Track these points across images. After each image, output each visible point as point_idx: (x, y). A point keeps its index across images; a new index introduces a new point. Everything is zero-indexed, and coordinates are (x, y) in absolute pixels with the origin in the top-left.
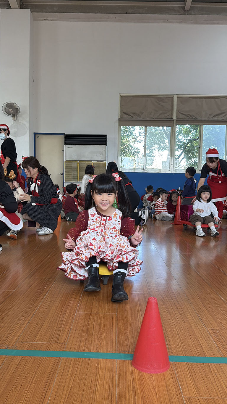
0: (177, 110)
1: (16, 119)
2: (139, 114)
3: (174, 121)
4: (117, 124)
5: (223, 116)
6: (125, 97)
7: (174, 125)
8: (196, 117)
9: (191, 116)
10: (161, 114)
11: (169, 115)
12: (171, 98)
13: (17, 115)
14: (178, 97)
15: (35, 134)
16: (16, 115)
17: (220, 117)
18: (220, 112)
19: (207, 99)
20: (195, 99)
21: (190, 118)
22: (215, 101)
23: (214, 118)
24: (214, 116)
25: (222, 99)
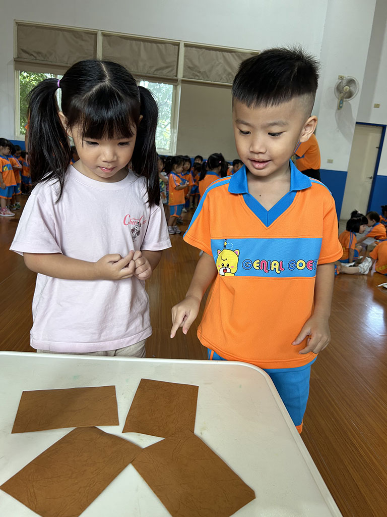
2: (46, 55)
4: (12, 67)
5: (167, 73)
6: (24, 26)
12: (94, 36)
14: (104, 35)
17: (165, 72)
18: (163, 65)
19: (146, 43)
20: (129, 41)
22: (158, 46)
23: (155, 73)
24: (157, 70)
25: (167, 45)
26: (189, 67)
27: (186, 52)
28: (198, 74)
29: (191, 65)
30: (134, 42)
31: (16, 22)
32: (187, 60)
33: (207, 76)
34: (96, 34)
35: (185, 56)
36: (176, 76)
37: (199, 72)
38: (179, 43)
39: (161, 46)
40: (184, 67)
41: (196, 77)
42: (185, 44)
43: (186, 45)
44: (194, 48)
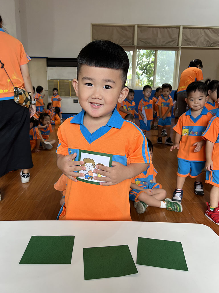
0: (138, 38)
3: (134, 47)
5: (173, 44)
6: (96, 26)
7: (135, 50)
8: (151, 44)
9: (148, 43)
10: (124, 41)
11: (131, 42)
12: (133, 28)
14: (138, 27)
17: (171, 44)
18: (170, 40)
19: (161, 29)
20: (152, 29)
21: (148, 44)
22: (167, 30)
23: (166, 45)
24: (167, 43)
25: (173, 28)
26: (185, 40)
27: (183, 31)
28: (190, 43)
30: (154, 29)
31: (92, 25)
32: (184, 36)
33: (195, 44)
34: (134, 27)
35: (183, 34)
36: (178, 45)
38: (180, 27)
39: (169, 30)
40: (182, 39)
41: (190, 45)
42: (183, 27)
44: (188, 29)
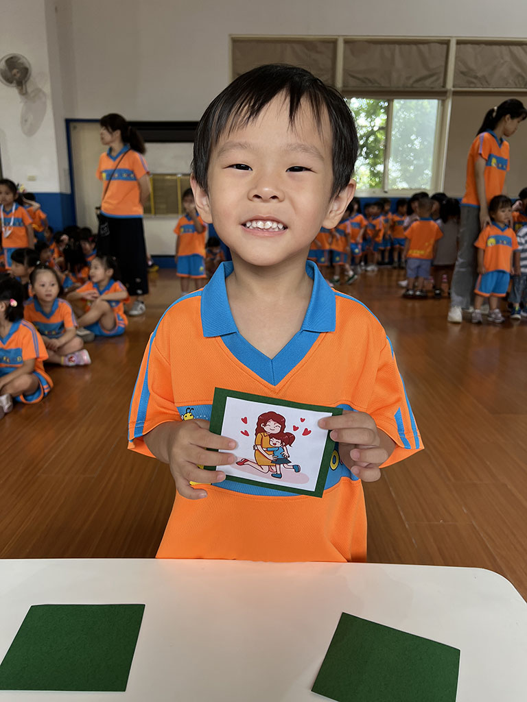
0: (344, 70)
1: (24, 92)
5: (432, 83)
6: (242, 41)
9: (370, 81)
12: (331, 45)
13: (26, 82)
14: (347, 42)
15: (69, 122)
16: (23, 82)
17: (427, 83)
18: (425, 73)
19: (403, 46)
20: (379, 47)
21: (370, 85)
22: (419, 49)
23: (415, 85)
24: (417, 81)
25: (432, 45)
26: (462, 73)
27: (457, 51)
28: (474, 81)
29: (464, 69)
30: (386, 46)
31: (232, 38)
32: (459, 63)
33: (487, 82)
34: (334, 42)
35: (457, 58)
36: (444, 86)
37: (476, 77)
38: (449, 40)
39: (423, 48)
40: (455, 72)
41: (472, 85)
42: (457, 40)
43: (459, 43)
44: (469, 46)
